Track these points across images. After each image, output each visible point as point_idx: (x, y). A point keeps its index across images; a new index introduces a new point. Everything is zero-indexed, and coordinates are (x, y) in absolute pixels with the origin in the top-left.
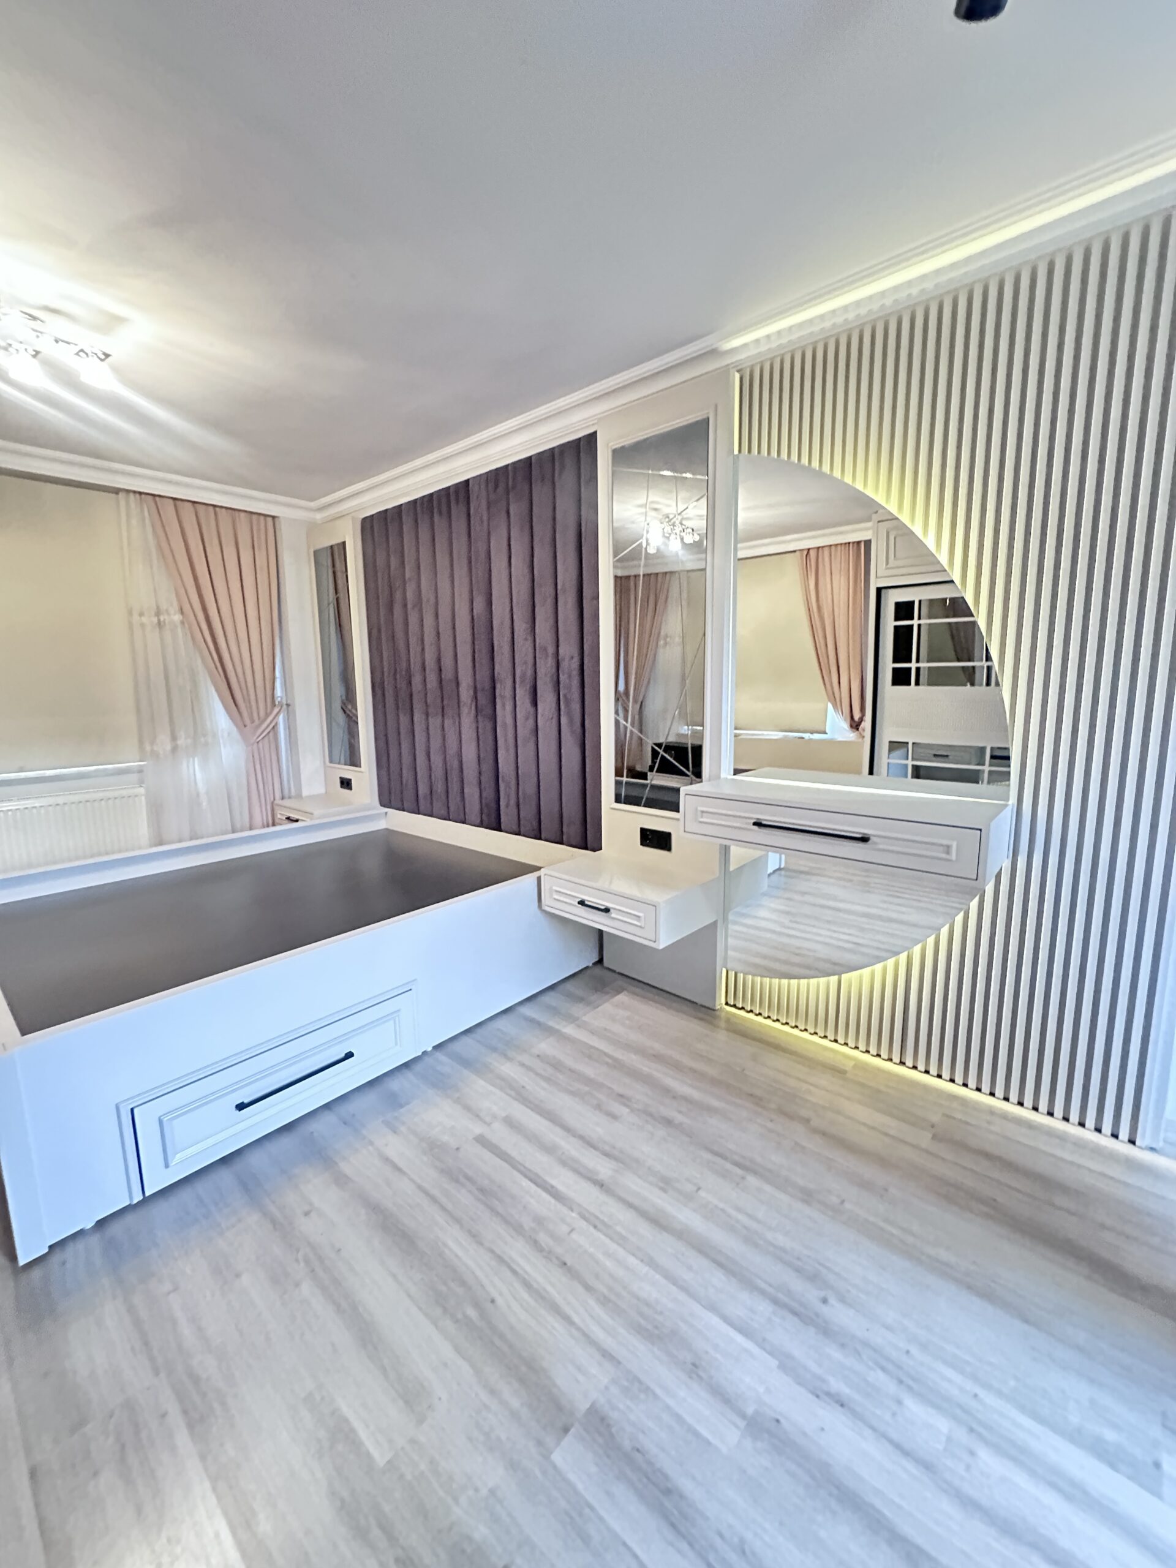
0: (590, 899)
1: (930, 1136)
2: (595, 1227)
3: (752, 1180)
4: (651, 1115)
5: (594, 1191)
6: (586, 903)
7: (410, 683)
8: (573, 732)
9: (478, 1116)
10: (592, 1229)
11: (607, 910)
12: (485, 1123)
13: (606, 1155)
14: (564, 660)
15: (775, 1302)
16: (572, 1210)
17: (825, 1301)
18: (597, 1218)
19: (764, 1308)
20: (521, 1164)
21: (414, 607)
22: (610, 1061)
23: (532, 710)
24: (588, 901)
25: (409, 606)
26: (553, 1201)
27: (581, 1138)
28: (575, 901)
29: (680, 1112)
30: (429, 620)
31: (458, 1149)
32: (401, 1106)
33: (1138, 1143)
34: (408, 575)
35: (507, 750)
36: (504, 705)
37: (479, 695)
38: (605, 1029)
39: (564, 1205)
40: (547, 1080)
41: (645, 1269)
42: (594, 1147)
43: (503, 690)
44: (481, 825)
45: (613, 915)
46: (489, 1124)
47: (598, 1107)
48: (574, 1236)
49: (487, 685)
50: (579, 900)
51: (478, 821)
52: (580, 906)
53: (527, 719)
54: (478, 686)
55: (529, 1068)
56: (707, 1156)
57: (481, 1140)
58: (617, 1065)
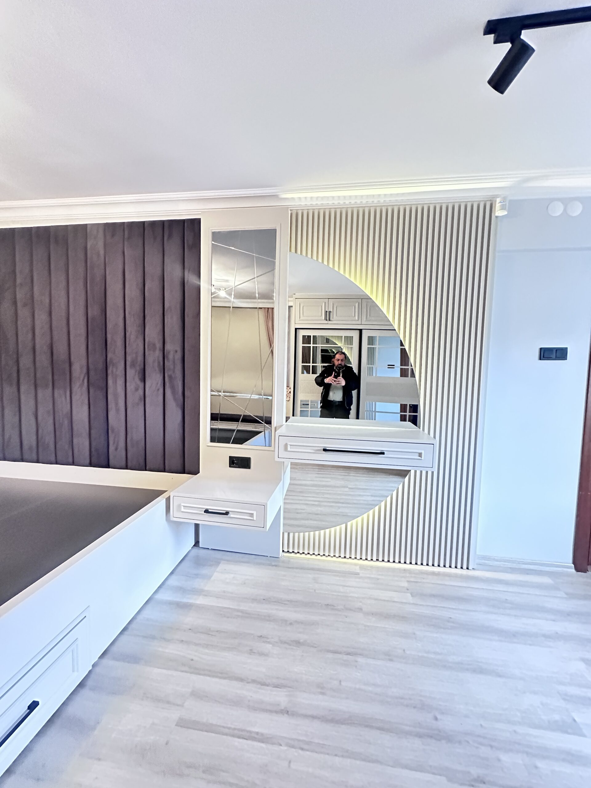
0: (211, 508)
1: (409, 595)
2: (302, 749)
3: (361, 660)
4: (285, 643)
5: (284, 719)
6: (210, 510)
7: (18, 362)
8: (175, 399)
9: (168, 702)
10: (300, 751)
11: (227, 513)
12: (178, 705)
13: (277, 686)
14: (169, 352)
15: (419, 736)
16: (281, 745)
17: (436, 719)
18: (299, 740)
19: (417, 743)
20: (224, 727)
21: (25, 305)
22: (240, 614)
23: (141, 385)
24: (210, 509)
25: (19, 304)
26: (263, 745)
27: (254, 681)
28: (202, 511)
29: (300, 633)
30: (41, 318)
31: (167, 744)
32: (93, 728)
33: (469, 568)
34: (18, 281)
35: (118, 410)
36: (115, 382)
37: (92, 373)
38: (224, 592)
39: (273, 744)
40: (207, 646)
41: (348, 761)
42: (264, 684)
43: (117, 370)
44: (91, 465)
45: (232, 516)
46: (182, 706)
47: (251, 652)
48: (293, 766)
49: (101, 366)
50: (204, 510)
51: (88, 461)
52: (205, 513)
53: (137, 389)
54: (91, 366)
55: (188, 643)
56: (330, 655)
57: (183, 724)
58: (246, 615)
